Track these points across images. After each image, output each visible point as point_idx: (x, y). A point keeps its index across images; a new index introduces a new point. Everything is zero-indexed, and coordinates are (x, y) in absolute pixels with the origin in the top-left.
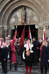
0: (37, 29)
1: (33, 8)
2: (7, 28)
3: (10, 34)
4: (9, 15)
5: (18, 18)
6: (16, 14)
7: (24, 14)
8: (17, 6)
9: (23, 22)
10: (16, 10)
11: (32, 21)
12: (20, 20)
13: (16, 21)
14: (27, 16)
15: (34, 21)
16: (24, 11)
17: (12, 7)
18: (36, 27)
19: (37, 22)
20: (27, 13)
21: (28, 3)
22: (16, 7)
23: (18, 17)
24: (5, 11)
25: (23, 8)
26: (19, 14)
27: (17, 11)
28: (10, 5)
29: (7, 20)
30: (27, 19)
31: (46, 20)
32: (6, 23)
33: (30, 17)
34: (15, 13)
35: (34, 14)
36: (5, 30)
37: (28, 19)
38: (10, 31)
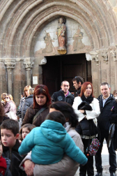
0: (90, 61)
1: (79, 20)
2: (29, 63)
3: (37, 74)
4: (32, 35)
5: (51, 41)
6: (47, 31)
7: (62, 33)
8: (48, 17)
9: (62, 48)
10: (46, 23)
11: (79, 46)
12: (55, 44)
13: (47, 46)
14: (69, 36)
15: (83, 47)
16: (62, 27)
17: (38, 19)
18: (88, 58)
19: (88, 47)
20: (69, 29)
21: (69, 10)
22: (45, 19)
23: (52, 38)
24: (24, 28)
25: (61, 20)
26: (53, 31)
27: (49, 25)
28: (33, 15)
29: (29, 45)
30: (69, 42)
31: (102, 45)
32: (28, 51)
33: (76, 38)
34: (45, 29)
35: (82, 31)
36: (27, 67)
37: (71, 42)
38: (37, 68)
